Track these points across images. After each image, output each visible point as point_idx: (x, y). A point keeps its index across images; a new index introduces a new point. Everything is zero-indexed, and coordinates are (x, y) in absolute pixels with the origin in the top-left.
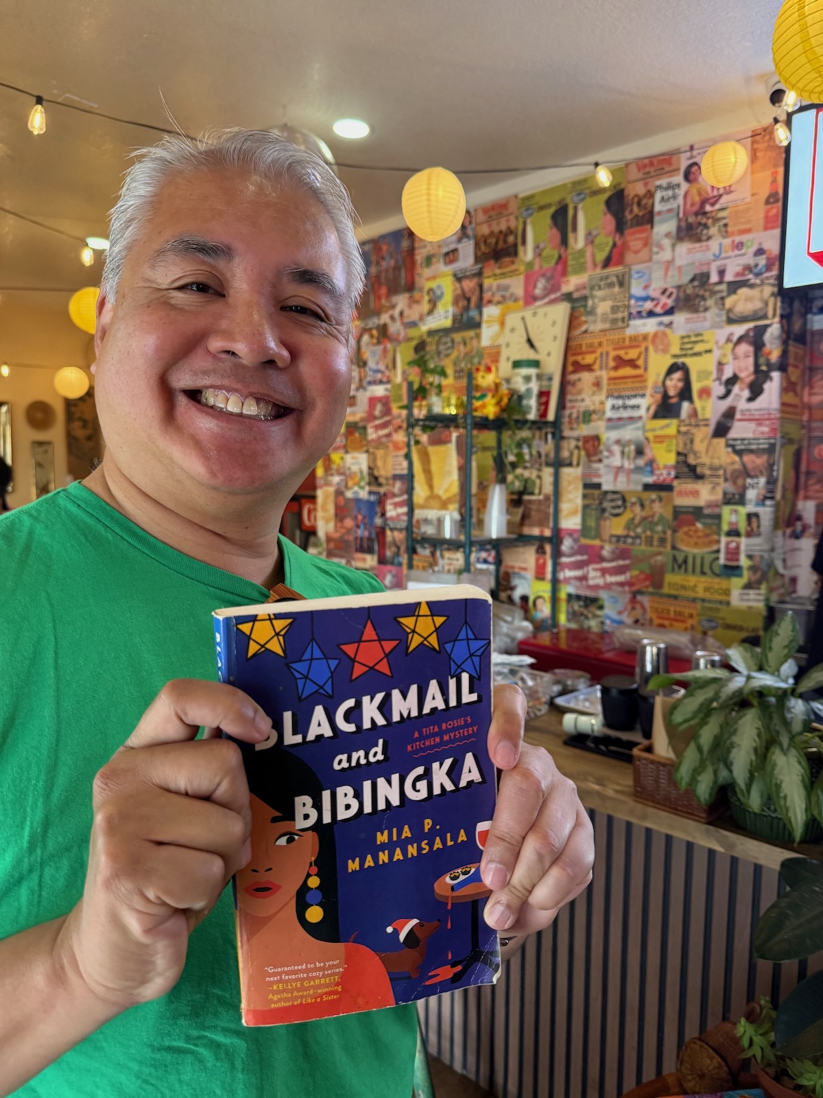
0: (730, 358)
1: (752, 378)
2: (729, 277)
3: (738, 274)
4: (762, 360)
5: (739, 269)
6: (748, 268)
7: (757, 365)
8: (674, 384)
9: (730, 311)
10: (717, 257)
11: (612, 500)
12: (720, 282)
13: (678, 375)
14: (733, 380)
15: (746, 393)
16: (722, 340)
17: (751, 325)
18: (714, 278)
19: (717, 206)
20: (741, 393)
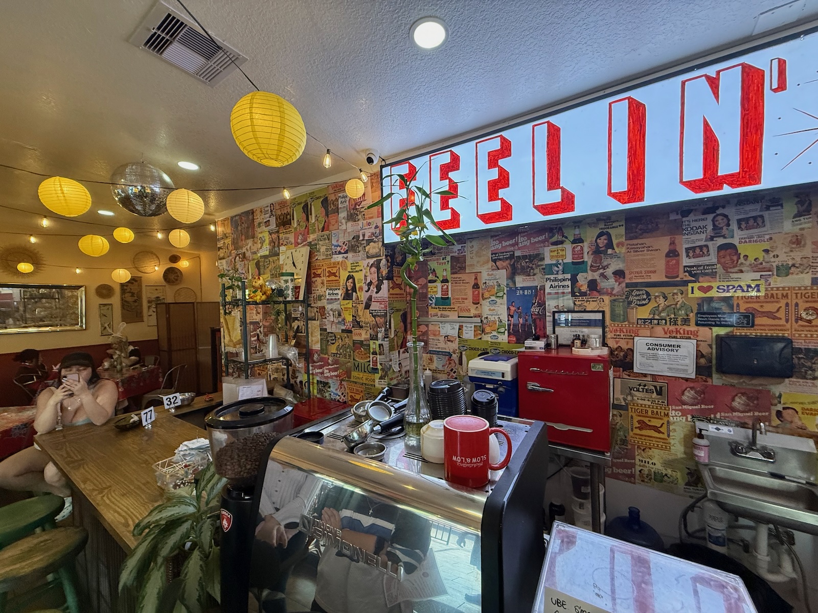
0: (368, 274)
1: (377, 282)
2: (366, 238)
3: (369, 237)
4: (380, 275)
5: (370, 234)
6: (373, 234)
7: (378, 277)
8: (350, 285)
9: (367, 252)
10: (362, 229)
11: (331, 337)
12: (363, 240)
13: (351, 280)
14: (370, 284)
15: (375, 290)
16: (366, 266)
17: (375, 259)
18: (361, 238)
19: (361, 206)
20: (373, 289)
